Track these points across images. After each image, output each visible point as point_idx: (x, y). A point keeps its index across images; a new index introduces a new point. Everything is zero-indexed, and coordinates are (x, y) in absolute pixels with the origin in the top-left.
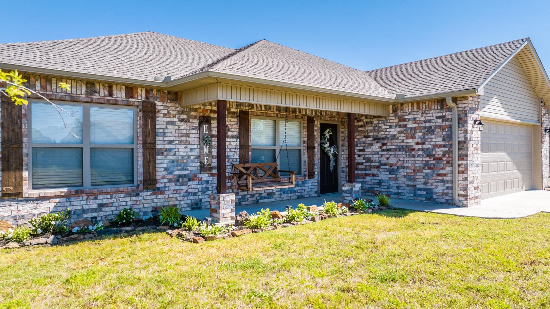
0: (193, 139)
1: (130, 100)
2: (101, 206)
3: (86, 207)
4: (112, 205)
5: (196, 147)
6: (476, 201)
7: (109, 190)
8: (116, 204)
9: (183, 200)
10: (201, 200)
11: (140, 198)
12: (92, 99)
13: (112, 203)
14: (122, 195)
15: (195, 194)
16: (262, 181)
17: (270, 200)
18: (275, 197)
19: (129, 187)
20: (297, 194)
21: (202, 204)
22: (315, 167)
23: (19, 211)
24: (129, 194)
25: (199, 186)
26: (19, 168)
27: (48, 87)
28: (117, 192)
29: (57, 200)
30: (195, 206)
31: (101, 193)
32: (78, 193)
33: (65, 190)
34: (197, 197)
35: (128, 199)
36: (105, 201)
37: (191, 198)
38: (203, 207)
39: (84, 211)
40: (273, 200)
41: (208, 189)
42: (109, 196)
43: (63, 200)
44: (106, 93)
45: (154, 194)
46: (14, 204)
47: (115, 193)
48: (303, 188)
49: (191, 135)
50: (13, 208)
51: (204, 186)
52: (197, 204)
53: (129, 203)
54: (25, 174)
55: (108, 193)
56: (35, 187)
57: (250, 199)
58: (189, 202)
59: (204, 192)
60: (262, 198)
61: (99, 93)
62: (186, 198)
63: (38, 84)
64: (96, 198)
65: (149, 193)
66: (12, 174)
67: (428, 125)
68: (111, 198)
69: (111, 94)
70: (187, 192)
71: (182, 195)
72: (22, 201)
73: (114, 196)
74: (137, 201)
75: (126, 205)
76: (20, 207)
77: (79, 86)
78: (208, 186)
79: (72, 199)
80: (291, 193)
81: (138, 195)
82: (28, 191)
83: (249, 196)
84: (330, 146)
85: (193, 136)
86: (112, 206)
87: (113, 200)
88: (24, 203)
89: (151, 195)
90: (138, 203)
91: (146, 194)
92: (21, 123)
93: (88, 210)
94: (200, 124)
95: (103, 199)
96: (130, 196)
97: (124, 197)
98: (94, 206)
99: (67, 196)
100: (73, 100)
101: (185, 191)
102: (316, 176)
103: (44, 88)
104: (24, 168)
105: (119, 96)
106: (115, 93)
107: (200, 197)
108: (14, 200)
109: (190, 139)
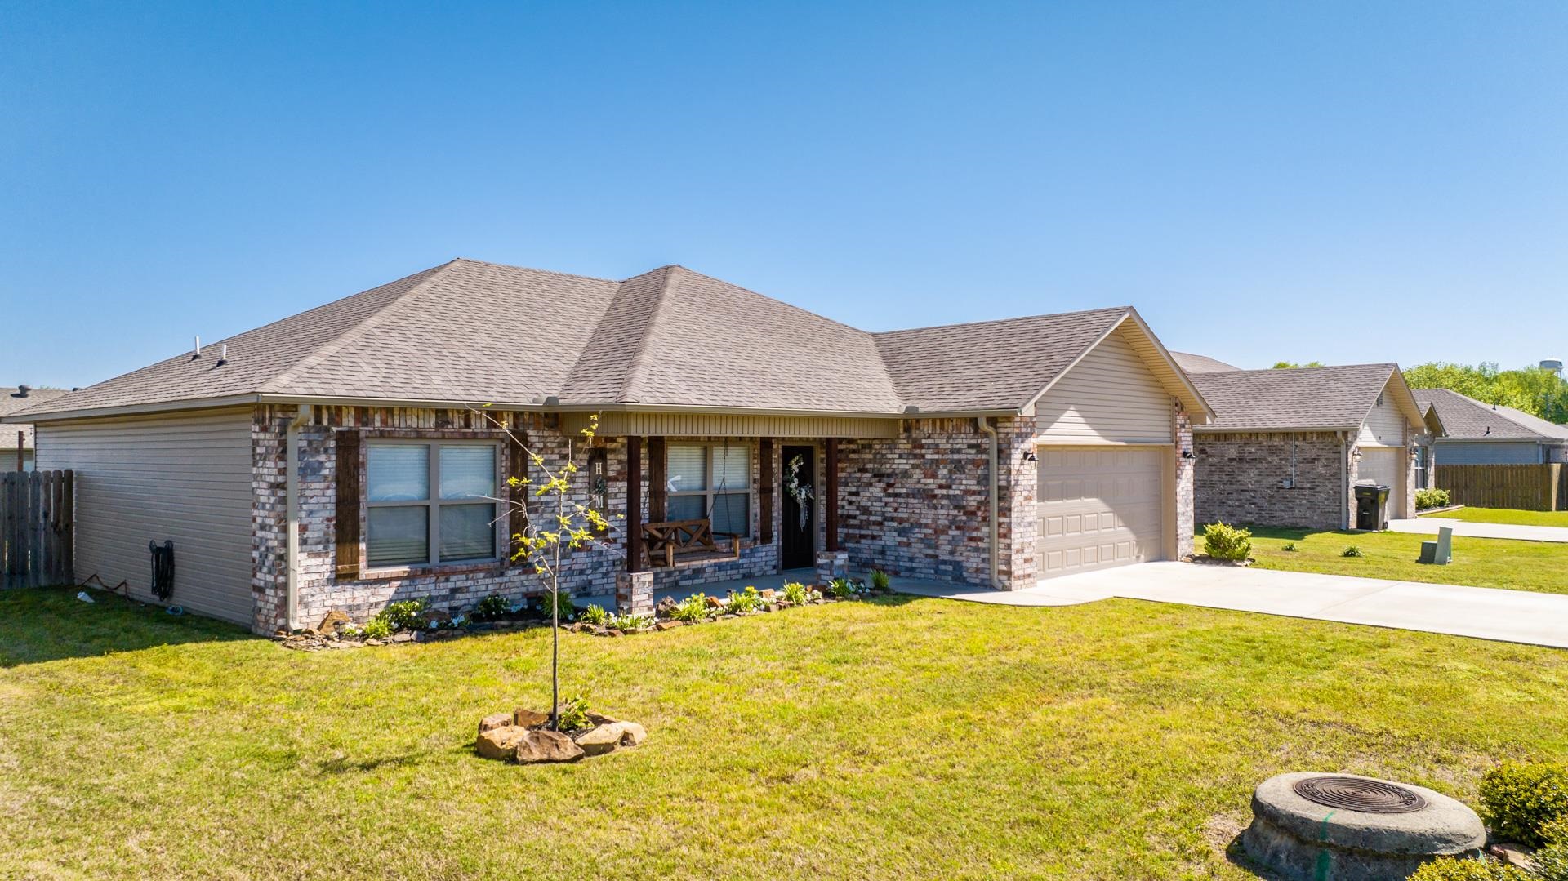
0: (580, 485)
1: (493, 430)
2: (454, 591)
3: (435, 593)
4: (466, 589)
5: (583, 497)
6: (1027, 581)
7: (465, 568)
8: (473, 588)
9: (565, 582)
10: (590, 582)
11: (505, 579)
12: (443, 433)
13: (468, 587)
14: (482, 575)
15: (582, 572)
16: (685, 550)
17: (696, 581)
18: (705, 575)
19: (490, 563)
20: (741, 571)
21: (593, 588)
22: (774, 523)
23: (355, 598)
24: (490, 573)
25: (588, 560)
26: (356, 541)
27: (390, 421)
28: (475, 570)
29: (398, 583)
30: (582, 592)
31: (454, 573)
32: (426, 572)
33: (406, 568)
34: (584, 577)
35: (488, 581)
36: (459, 584)
37: (577, 578)
38: (594, 593)
40: (702, 581)
41: (600, 564)
42: (464, 577)
43: (406, 582)
44: (462, 423)
45: (524, 572)
46: (349, 588)
47: (472, 571)
48: (753, 560)
49: (577, 480)
50: (348, 595)
51: (595, 559)
52: (584, 588)
53: (490, 587)
54: (363, 546)
55: (463, 572)
56: (371, 565)
57: (664, 580)
58: (573, 585)
59: (596, 569)
60: (685, 578)
61: (452, 424)
62: (569, 579)
63: (377, 418)
64: (447, 580)
65: (517, 572)
66: (348, 548)
67: (956, 456)
68: (467, 579)
69: (468, 425)
70: (570, 569)
71: (563, 573)
72: (357, 584)
73: (471, 575)
74: (501, 584)
75: (487, 590)
76: (356, 594)
77: (427, 416)
78: (602, 559)
79: (418, 581)
80: (731, 569)
81: (502, 574)
82: (365, 572)
83: (663, 575)
84: (800, 486)
85: (580, 480)
86: (468, 592)
87: (470, 583)
88: (360, 587)
89: (520, 574)
90: (503, 586)
91: (513, 573)
92: (358, 475)
93: (437, 597)
94: (591, 462)
95: (457, 581)
96: (492, 576)
97: (484, 578)
98: (445, 592)
99: (410, 577)
100: (420, 435)
101: (566, 568)
102: (775, 538)
103: (384, 422)
104: (361, 538)
105: (479, 426)
106: (473, 422)
107: (589, 577)
108: (349, 583)
109: (575, 486)
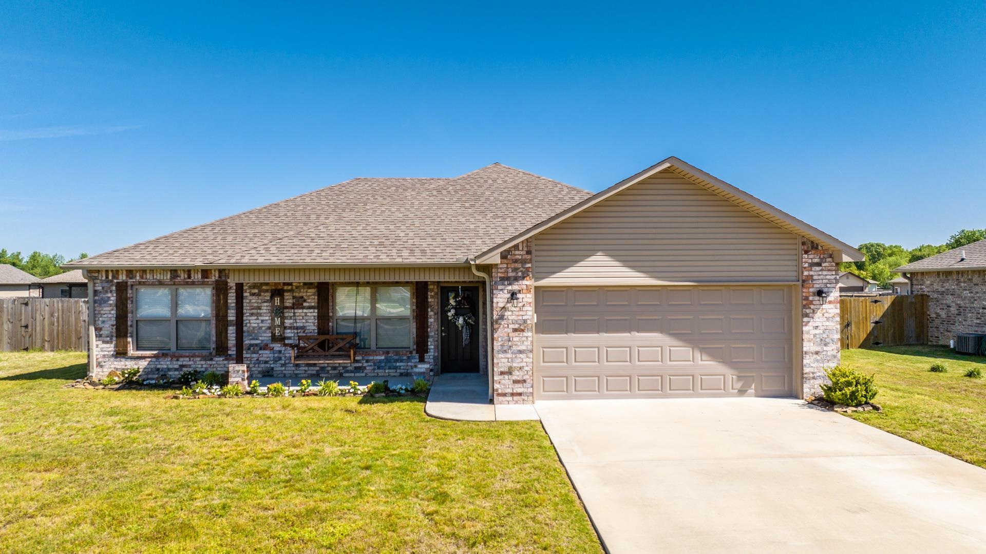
0: (265, 311)
1: (205, 280)
2: (182, 366)
3: (170, 366)
4: (190, 366)
5: (267, 318)
7: (187, 354)
8: (194, 366)
9: (254, 367)
10: (272, 368)
11: (214, 363)
12: (174, 282)
15: (266, 362)
17: (357, 375)
18: (365, 371)
19: (204, 353)
20: (398, 371)
21: (274, 373)
22: (430, 340)
23: (126, 366)
24: (204, 358)
25: (270, 355)
26: (127, 337)
29: (150, 359)
30: (266, 374)
31: (182, 357)
32: (165, 355)
33: (155, 352)
34: (268, 365)
35: (203, 362)
37: (263, 365)
39: (169, 370)
40: (363, 375)
41: (280, 359)
43: (154, 359)
44: (186, 276)
45: (226, 359)
46: (123, 360)
47: (192, 356)
48: (409, 364)
49: (262, 308)
50: (122, 363)
51: (276, 355)
52: (268, 372)
53: (204, 366)
54: (129, 339)
55: (187, 357)
56: (136, 349)
57: (330, 372)
58: (259, 369)
59: (276, 361)
60: (347, 372)
61: (180, 277)
62: (257, 365)
63: (138, 275)
64: (178, 360)
65: (221, 359)
66: (122, 340)
68: (190, 360)
69: (189, 277)
70: (258, 360)
71: (253, 362)
72: (128, 358)
74: (211, 365)
76: (127, 363)
77: (165, 273)
78: (281, 355)
79: (160, 360)
80: (389, 369)
81: (211, 360)
82: (131, 351)
83: (330, 368)
84: (457, 314)
85: (265, 308)
87: (191, 363)
88: (129, 360)
92: (127, 303)
93: (172, 369)
94: (272, 297)
95: (184, 361)
97: (201, 360)
98: (176, 366)
100: (161, 284)
101: (255, 359)
102: (432, 351)
103: (142, 277)
104: (129, 335)
105: (196, 277)
106: (192, 276)
108: (123, 357)
109: (261, 311)
